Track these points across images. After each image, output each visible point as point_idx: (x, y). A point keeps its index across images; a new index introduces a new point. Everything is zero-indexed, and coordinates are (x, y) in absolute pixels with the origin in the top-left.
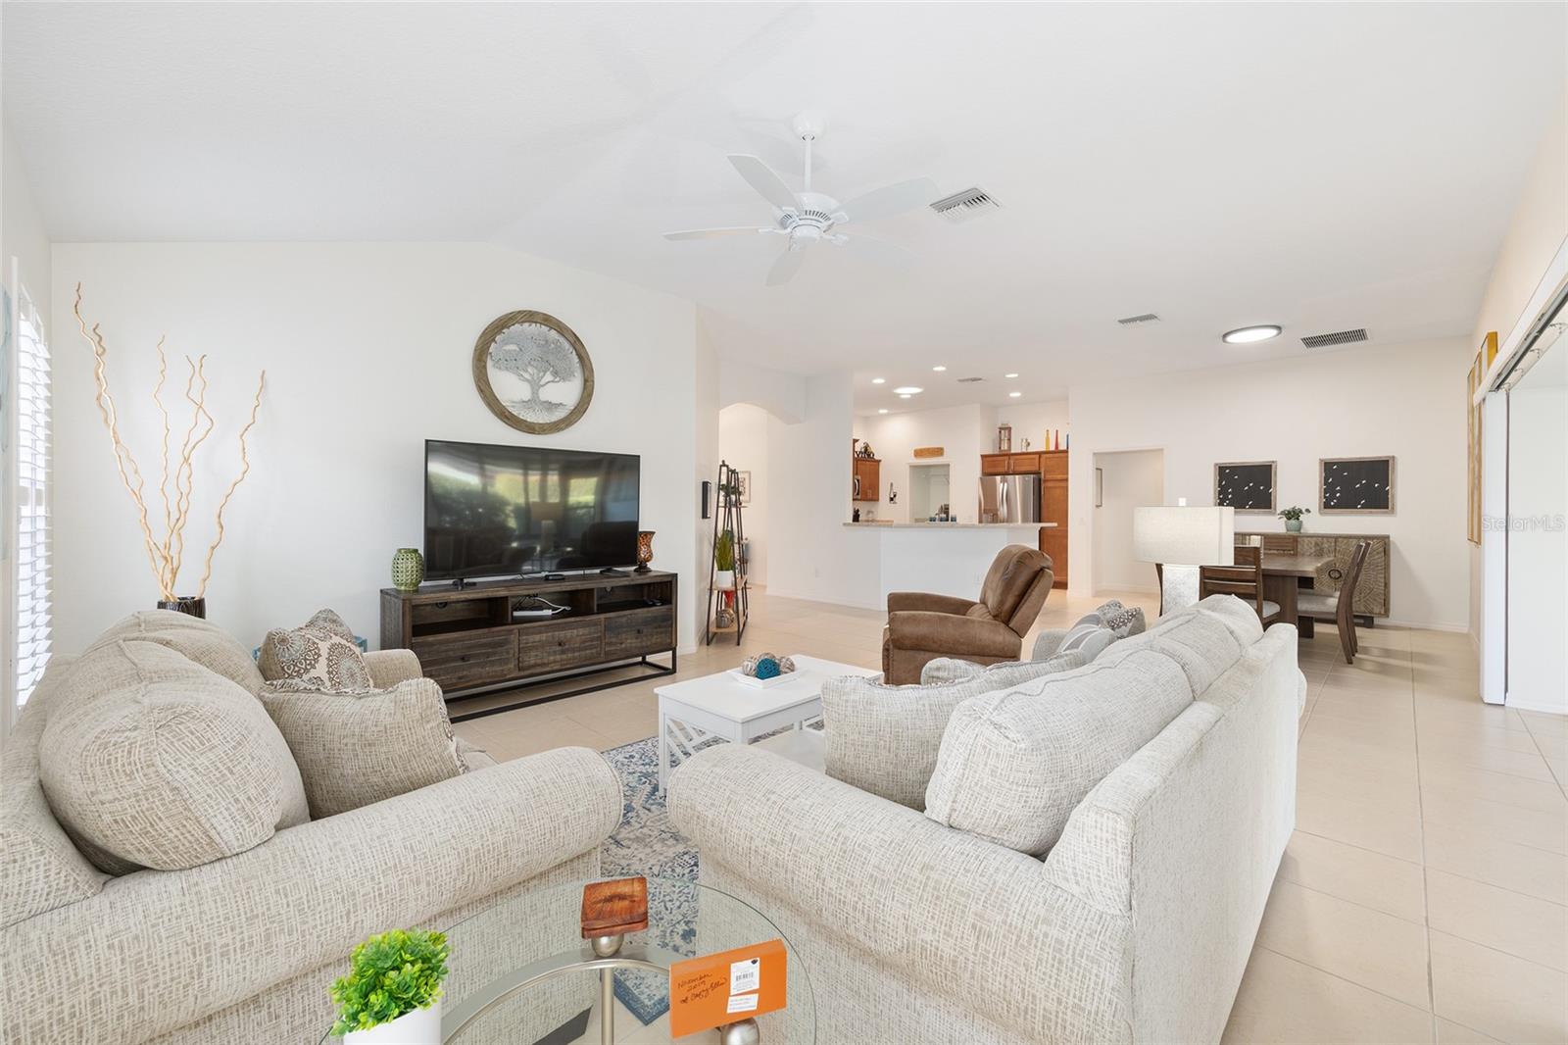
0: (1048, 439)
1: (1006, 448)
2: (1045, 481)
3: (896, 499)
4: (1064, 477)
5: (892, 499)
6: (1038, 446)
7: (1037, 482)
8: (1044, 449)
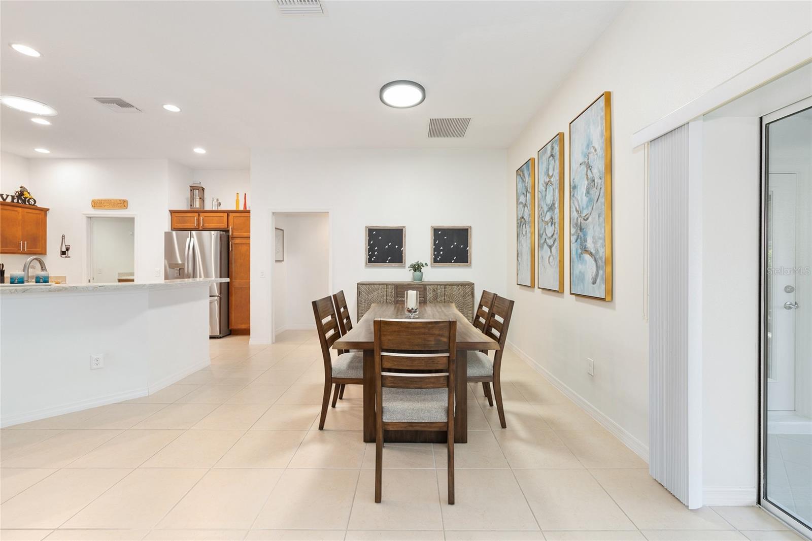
0: (237, 200)
1: (198, 206)
2: (233, 238)
3: (70, 253)
4: (245, 234)
5: (63, 253)
6: (229, 205)
7: (225, 239)
8: (234, 208)
